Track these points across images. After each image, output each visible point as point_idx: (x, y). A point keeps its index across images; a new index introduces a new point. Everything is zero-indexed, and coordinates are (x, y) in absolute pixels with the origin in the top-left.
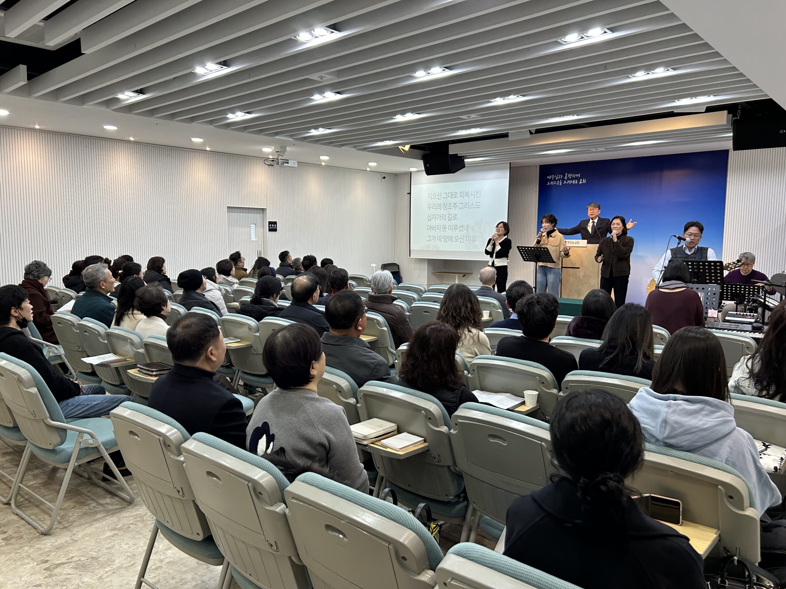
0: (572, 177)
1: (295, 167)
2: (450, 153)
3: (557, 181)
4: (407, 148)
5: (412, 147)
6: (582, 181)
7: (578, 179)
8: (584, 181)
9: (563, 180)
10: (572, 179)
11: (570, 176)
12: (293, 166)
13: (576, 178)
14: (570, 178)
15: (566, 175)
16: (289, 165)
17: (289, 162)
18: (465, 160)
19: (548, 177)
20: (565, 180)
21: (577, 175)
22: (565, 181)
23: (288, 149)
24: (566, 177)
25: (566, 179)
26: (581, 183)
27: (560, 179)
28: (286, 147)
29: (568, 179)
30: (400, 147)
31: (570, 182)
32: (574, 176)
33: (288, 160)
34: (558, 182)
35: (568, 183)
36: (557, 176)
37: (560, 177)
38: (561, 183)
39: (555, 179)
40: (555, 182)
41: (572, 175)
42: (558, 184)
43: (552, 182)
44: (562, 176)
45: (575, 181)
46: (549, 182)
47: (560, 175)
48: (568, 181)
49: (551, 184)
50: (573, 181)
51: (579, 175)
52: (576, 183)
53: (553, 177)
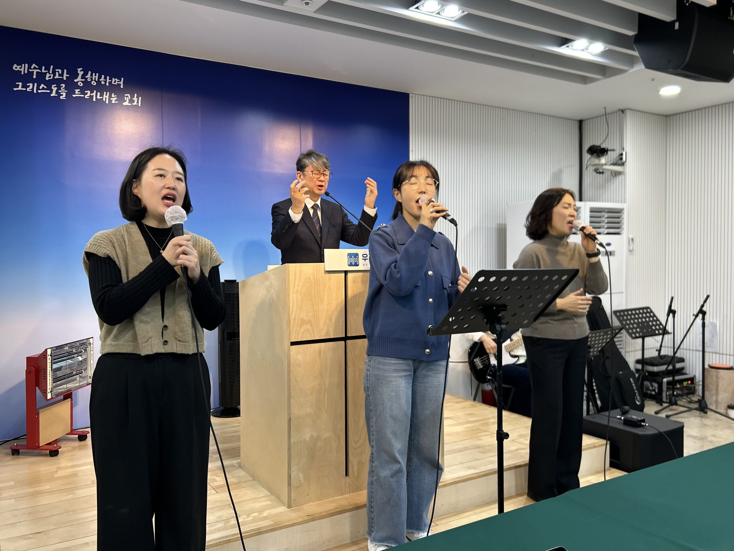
0: (99, 82)
3: (49, 84)
7: (118, 91)
9: (71, 86)
10: (100, 88)
11: (93, 77)
13: (112, 89)
14: (94, 83)
19: (18, 67)
20: (79, 87)
21: (115, 80)
22: (77, 91)
24: (79, 79)
25: (81, 84)
29: (87, 86)
31: (96, 96)
32: (105, 81)
35: (86, 97)
36: (47, 68)
37: (62, 75)
38: (64, 94)
39: (41, 79)
40: (42, 86)
41: (100, 77)
42: (53, 94)
43: (31, 85)
44: (65, 75)
45: (110, 97)
46: (20, 84)
47: (60, 71)
48: (89, 92)
49: (28, 90)
50: (102, 95)
51: (122, 83)
52: (113, 102)
53: (35, 71)
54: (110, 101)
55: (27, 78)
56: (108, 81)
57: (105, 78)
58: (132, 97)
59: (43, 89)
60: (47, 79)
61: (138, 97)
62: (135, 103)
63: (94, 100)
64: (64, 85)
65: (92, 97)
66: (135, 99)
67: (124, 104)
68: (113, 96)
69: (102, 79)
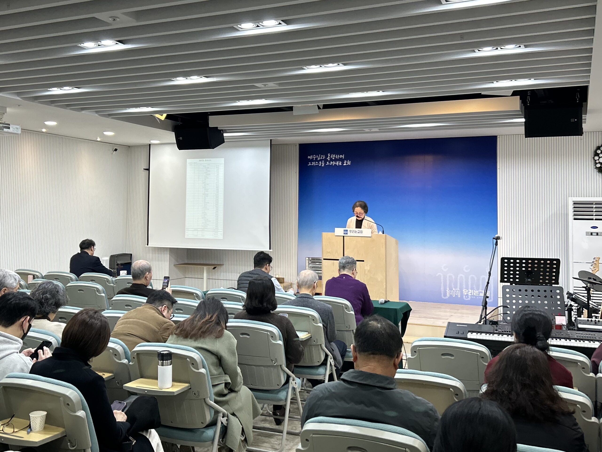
0: (335, 158)
1: (18, 134)
2: (210, 126)
3: (318, 161)
4: (163, 117)
5: (169, 117)
6: (347, 163)
7: (342, 160)
8: (349, 163)
9: (326, 160)
10: (336, 160)
11: (333, 156)
12: (16, 132)
13: (340, 159)
14: (333, 158)
15: (329, 155)
16: (11, 130)
17: (11, 126)
18: (225, 135)
19: (309, 157)
20: (328, 161)
21: (341, 156)
23: (8, 110)
24: (328, 158)
25: (329, 160)
26: (345, 164)
27: (322, 160)
28: (6, 108)
29: (331, 160)
30: (157, 116)
31: (333, 163)
32: (338, 157)
33: (9, 125)
34: (320, 163)
35: (331, 164)
36: (318, 156)
37: (323, 157)
38: (323, 164)
39: (316, 160)
40: (317, 162)
41: (335, 156)
42: (320, 165)
43: (313, 163)
44: (324, 157)
45: (339, 163)
46: (310, 163)
47: (322, 156)
48: (331, 162)
49: (312, 165)
50: (336, 163)
51: (343, 157)
52: (340, 165)
53: (314, 157)
54: (339, 164)
55: (312, 160)
56: (338, 156)
57: (337, 156)
58: (347, 161)
59: (317, 163)
60: (318, 159)
61: (349, 161)
62: (348, 164)
63: (333, 165)
64: (323, 161)
65: (332, 164)
66: (348, 162)
67: (344, 165)
68: (340, 162)
69: (336, 156)
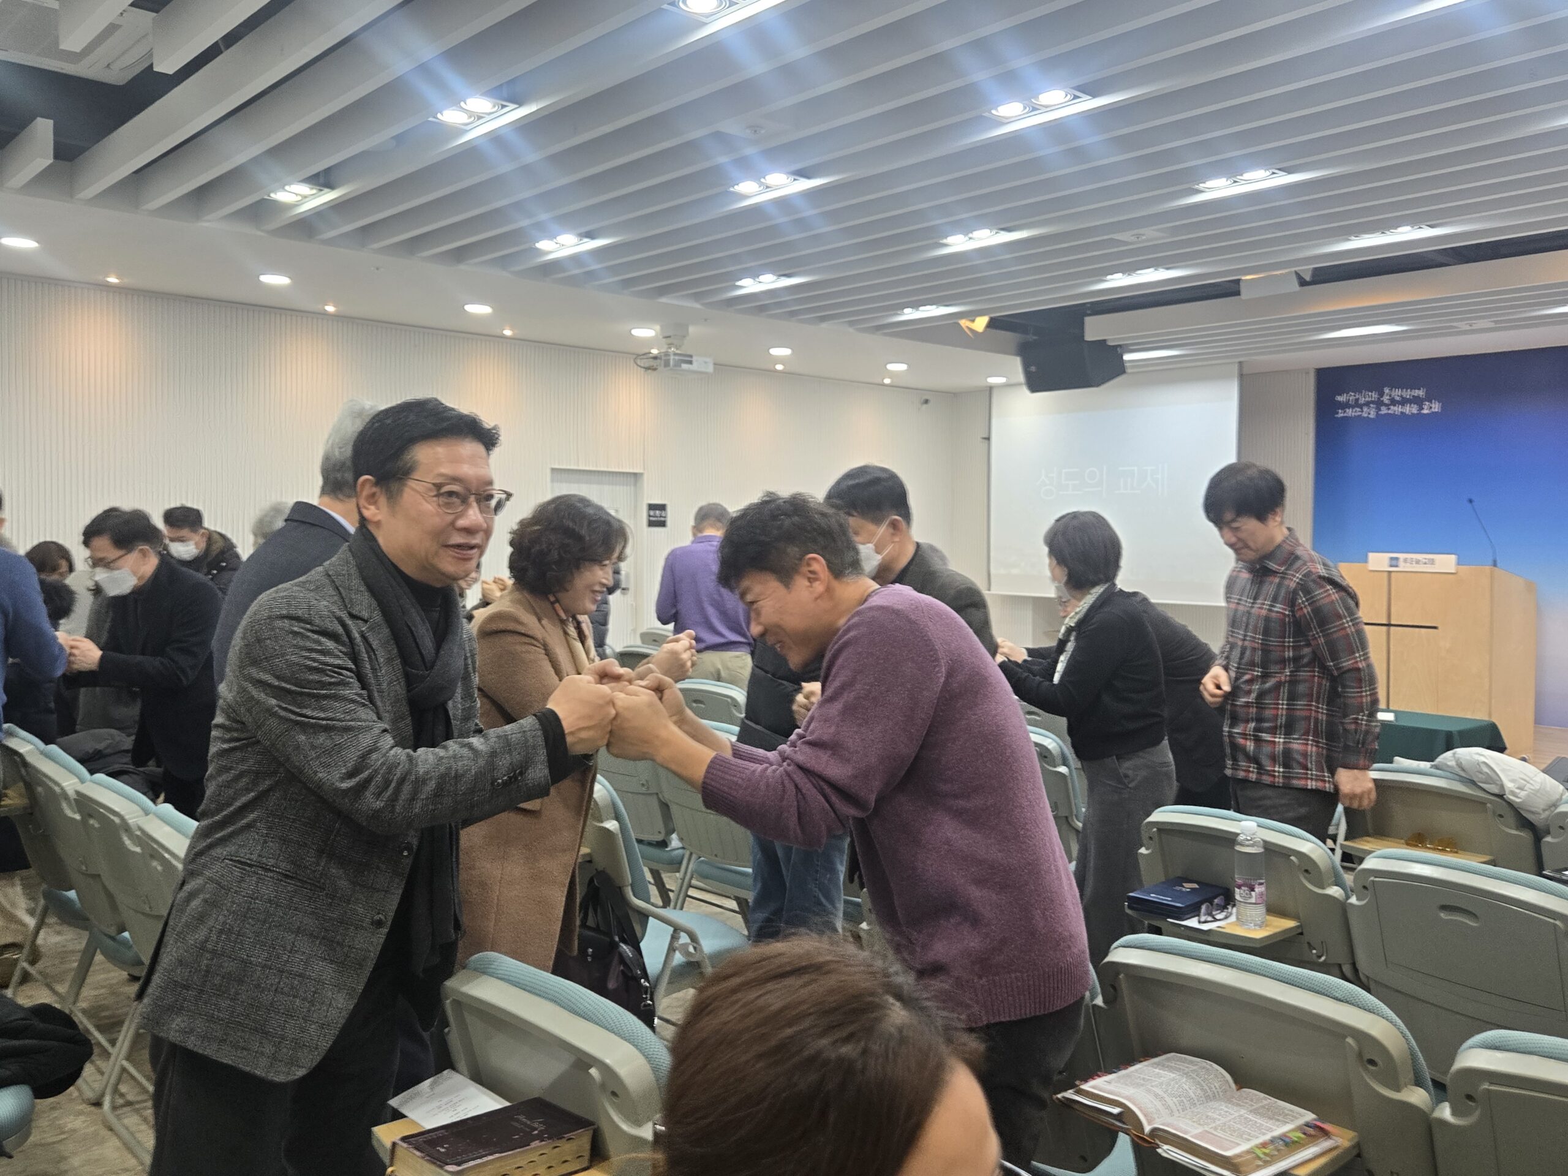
0: (1402, 396)
1: (706, 373)
2: (1087, 339)
3: (1361, 407)
4: (980, 324)
5: (993, 324)
6: (1430, 408)
7: (1419, 402)
8: (1434, 408)
9: (1379, 404)
10: (1404, 402)
11: (1397, 394)
12: (703, 370)
14: (1398, 398)
15: (1387, 390)
16: (694, 367)
17: (694, 359)
18: (1127, 357)
19: (1339, 398)
20: (1385, 404)
21: (1417, 392)
22: (1384, 408)
23: (692, 330)
24: (1386, 397)
25: (1387, 402)
26: (1425, 411)
27: (1372, 402)
28: (687, 325)
29: (1393, 402)
30: (962, 323)
32: (1407, 394)
33: (691, 356)
34: (1368, 410)
35: (1391, 412)
36: (1361, 394)
37: (1371, 397)
38: (1373, 413)
40: (1357, 409)
42: (1365, 415)
43: (1348, 410)
44: (1375, 396)
46: (1341, 411)
47: (1374, 393)
48: (1392, 407)
49: (1347, 415)
50: (1404, 408)
51: (1422, 393)
53: (1352, 398)
55: (1346, 405)
56: (1410, 393)
58: (1431, 403)
59: (1357, 412)
60: (1360, 402)
61: (1435, 403)
63: (1396, 413)
64: (1373, 406)
65: (1394, 411)
66: (1433, 405)
69: (1403, 393)
